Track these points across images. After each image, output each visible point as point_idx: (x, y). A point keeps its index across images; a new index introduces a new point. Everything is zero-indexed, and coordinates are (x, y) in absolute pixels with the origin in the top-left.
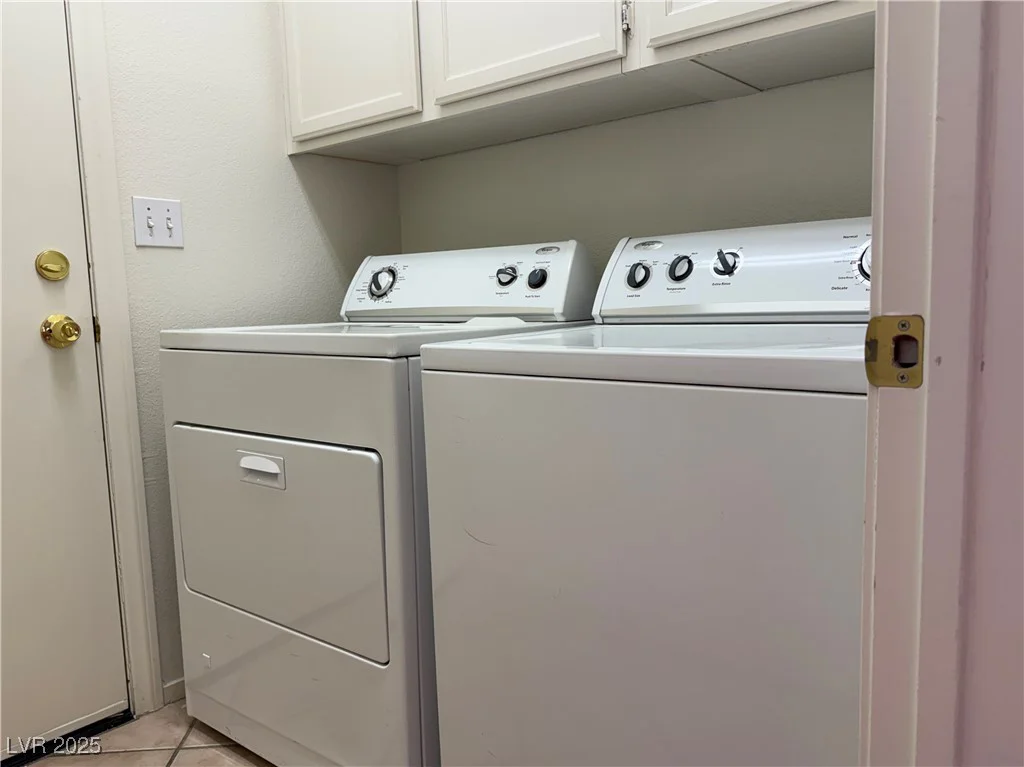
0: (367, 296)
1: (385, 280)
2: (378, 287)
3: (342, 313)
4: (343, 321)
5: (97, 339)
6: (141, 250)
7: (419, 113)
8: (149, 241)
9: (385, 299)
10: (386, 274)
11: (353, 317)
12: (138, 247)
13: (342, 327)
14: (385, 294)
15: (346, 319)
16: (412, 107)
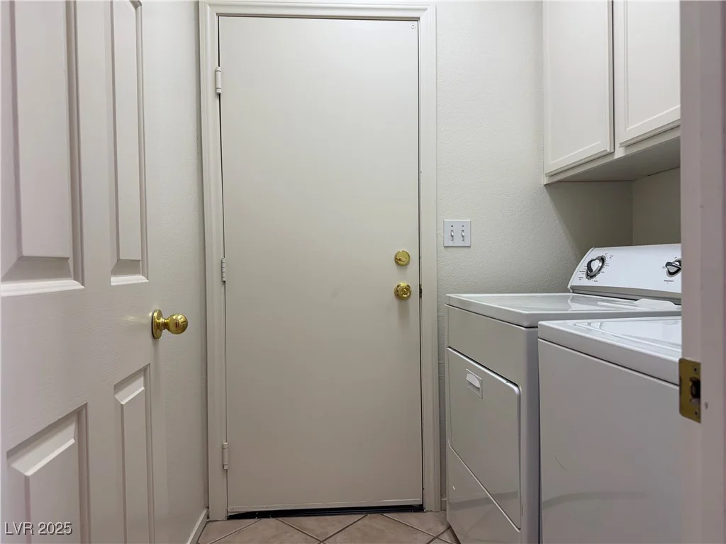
0: (584, 276)
1: (596, 265)
2: (591, 270)
3: (569, 287)
4: (569, 292)
5: (420, 297)
6: (446, 249)
7: (612, 153)
8: (451, 244)
9: (594, 279)
10: (598, 261)
11: (575, 290)
12: (445, 247)
13: (569, 297)
14: (595, 275)
15: (571, 291)
16: (606, 150)
